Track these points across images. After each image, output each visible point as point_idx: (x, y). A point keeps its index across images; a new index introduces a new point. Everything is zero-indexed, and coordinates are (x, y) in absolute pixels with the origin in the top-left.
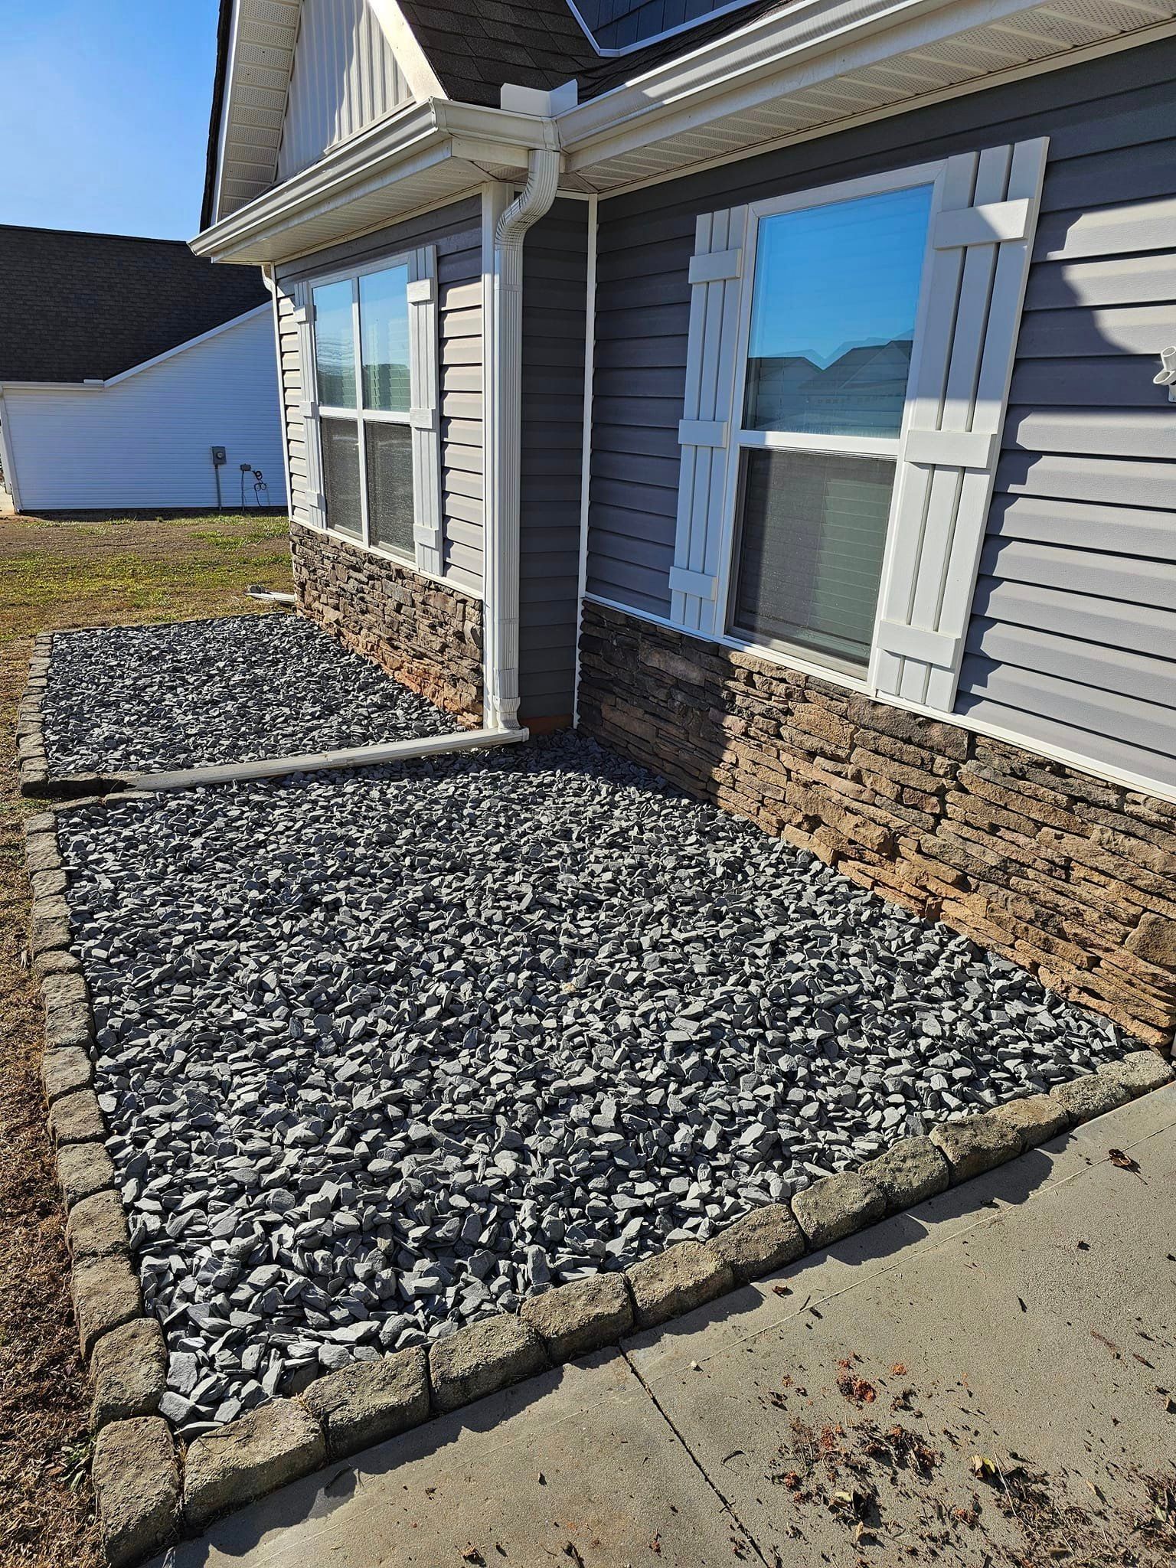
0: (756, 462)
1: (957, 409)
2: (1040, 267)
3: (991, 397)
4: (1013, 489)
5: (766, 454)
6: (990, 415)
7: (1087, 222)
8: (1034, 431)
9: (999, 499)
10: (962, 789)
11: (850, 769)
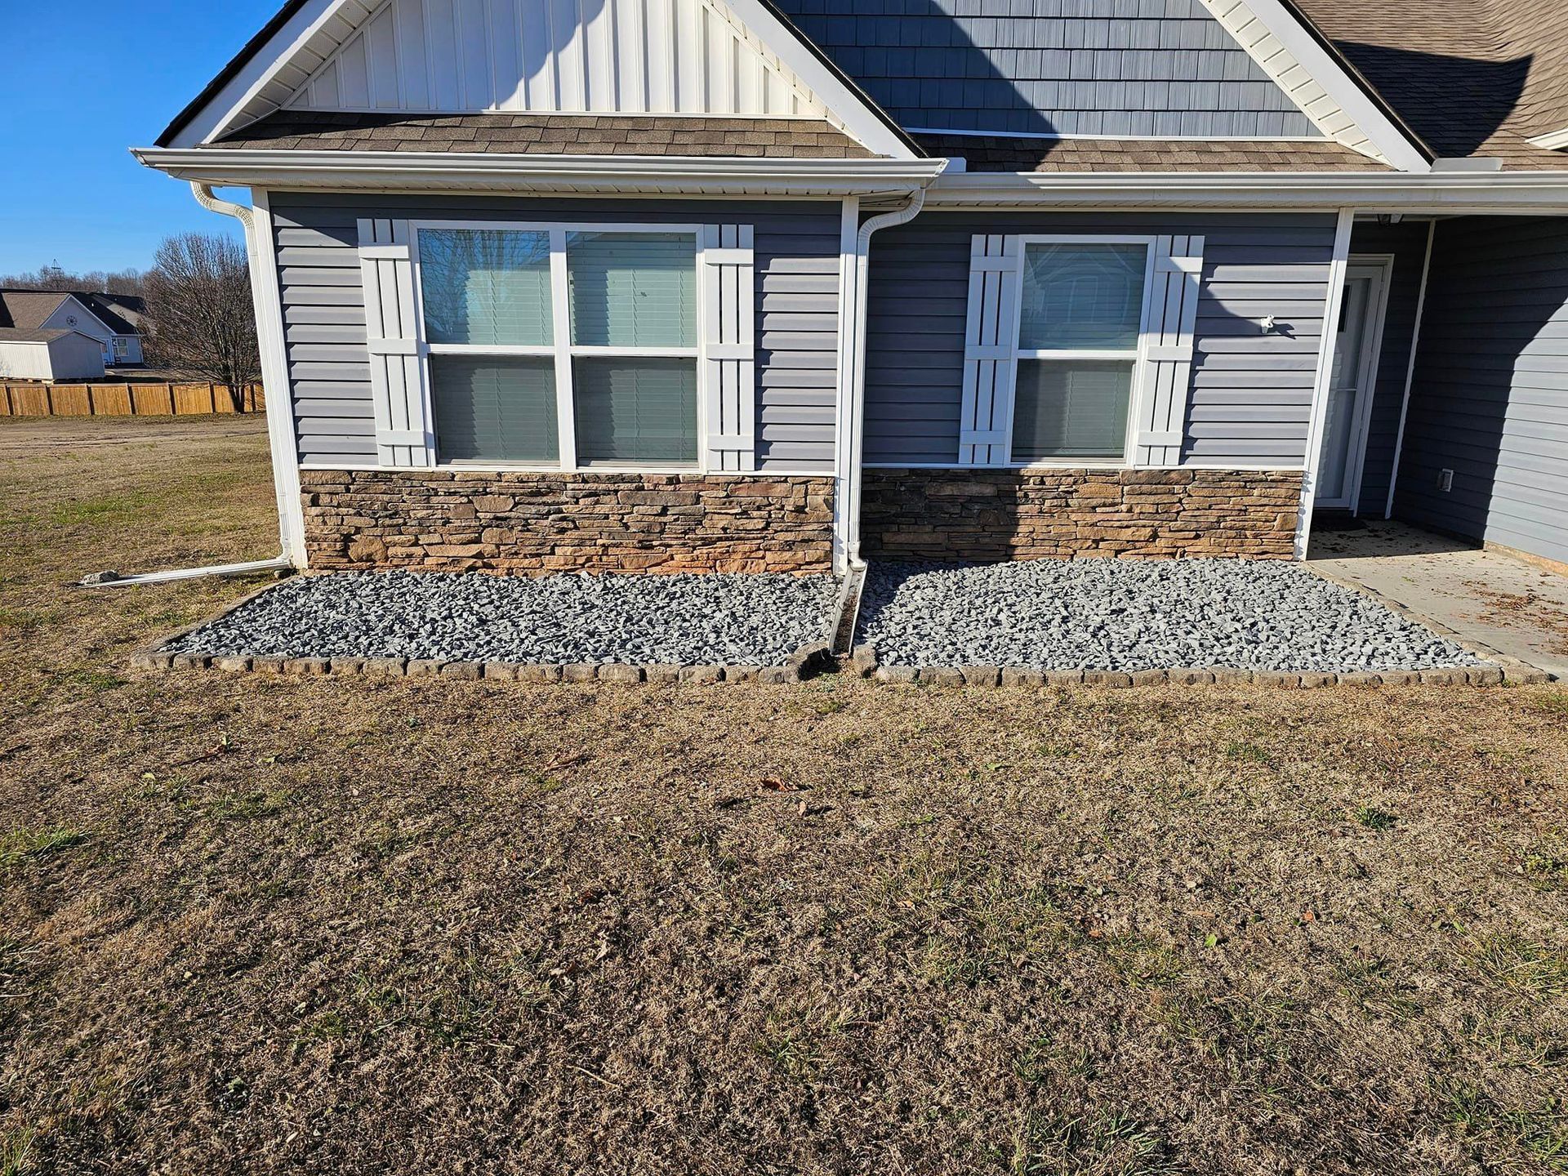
0: (1028, 370)
1: (1170, 338)
2: (1204, 284)
3: (1187, 332)
4: (1198, 368)
5: (1036, 363)
6: (1187, 340)
7: (1220, 269)
8: (1206, 344)
9: (1193, 372)
10: (1189, 496)
11: (1124, 507)
